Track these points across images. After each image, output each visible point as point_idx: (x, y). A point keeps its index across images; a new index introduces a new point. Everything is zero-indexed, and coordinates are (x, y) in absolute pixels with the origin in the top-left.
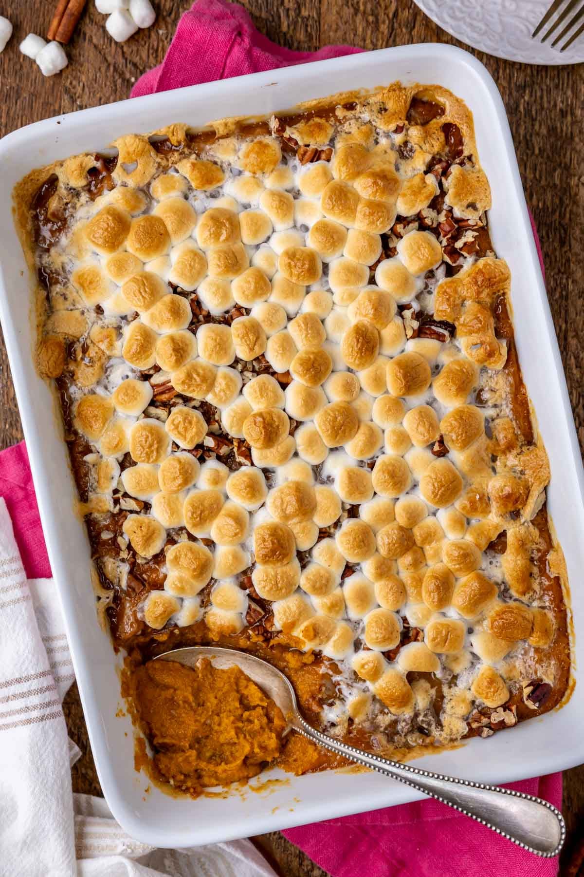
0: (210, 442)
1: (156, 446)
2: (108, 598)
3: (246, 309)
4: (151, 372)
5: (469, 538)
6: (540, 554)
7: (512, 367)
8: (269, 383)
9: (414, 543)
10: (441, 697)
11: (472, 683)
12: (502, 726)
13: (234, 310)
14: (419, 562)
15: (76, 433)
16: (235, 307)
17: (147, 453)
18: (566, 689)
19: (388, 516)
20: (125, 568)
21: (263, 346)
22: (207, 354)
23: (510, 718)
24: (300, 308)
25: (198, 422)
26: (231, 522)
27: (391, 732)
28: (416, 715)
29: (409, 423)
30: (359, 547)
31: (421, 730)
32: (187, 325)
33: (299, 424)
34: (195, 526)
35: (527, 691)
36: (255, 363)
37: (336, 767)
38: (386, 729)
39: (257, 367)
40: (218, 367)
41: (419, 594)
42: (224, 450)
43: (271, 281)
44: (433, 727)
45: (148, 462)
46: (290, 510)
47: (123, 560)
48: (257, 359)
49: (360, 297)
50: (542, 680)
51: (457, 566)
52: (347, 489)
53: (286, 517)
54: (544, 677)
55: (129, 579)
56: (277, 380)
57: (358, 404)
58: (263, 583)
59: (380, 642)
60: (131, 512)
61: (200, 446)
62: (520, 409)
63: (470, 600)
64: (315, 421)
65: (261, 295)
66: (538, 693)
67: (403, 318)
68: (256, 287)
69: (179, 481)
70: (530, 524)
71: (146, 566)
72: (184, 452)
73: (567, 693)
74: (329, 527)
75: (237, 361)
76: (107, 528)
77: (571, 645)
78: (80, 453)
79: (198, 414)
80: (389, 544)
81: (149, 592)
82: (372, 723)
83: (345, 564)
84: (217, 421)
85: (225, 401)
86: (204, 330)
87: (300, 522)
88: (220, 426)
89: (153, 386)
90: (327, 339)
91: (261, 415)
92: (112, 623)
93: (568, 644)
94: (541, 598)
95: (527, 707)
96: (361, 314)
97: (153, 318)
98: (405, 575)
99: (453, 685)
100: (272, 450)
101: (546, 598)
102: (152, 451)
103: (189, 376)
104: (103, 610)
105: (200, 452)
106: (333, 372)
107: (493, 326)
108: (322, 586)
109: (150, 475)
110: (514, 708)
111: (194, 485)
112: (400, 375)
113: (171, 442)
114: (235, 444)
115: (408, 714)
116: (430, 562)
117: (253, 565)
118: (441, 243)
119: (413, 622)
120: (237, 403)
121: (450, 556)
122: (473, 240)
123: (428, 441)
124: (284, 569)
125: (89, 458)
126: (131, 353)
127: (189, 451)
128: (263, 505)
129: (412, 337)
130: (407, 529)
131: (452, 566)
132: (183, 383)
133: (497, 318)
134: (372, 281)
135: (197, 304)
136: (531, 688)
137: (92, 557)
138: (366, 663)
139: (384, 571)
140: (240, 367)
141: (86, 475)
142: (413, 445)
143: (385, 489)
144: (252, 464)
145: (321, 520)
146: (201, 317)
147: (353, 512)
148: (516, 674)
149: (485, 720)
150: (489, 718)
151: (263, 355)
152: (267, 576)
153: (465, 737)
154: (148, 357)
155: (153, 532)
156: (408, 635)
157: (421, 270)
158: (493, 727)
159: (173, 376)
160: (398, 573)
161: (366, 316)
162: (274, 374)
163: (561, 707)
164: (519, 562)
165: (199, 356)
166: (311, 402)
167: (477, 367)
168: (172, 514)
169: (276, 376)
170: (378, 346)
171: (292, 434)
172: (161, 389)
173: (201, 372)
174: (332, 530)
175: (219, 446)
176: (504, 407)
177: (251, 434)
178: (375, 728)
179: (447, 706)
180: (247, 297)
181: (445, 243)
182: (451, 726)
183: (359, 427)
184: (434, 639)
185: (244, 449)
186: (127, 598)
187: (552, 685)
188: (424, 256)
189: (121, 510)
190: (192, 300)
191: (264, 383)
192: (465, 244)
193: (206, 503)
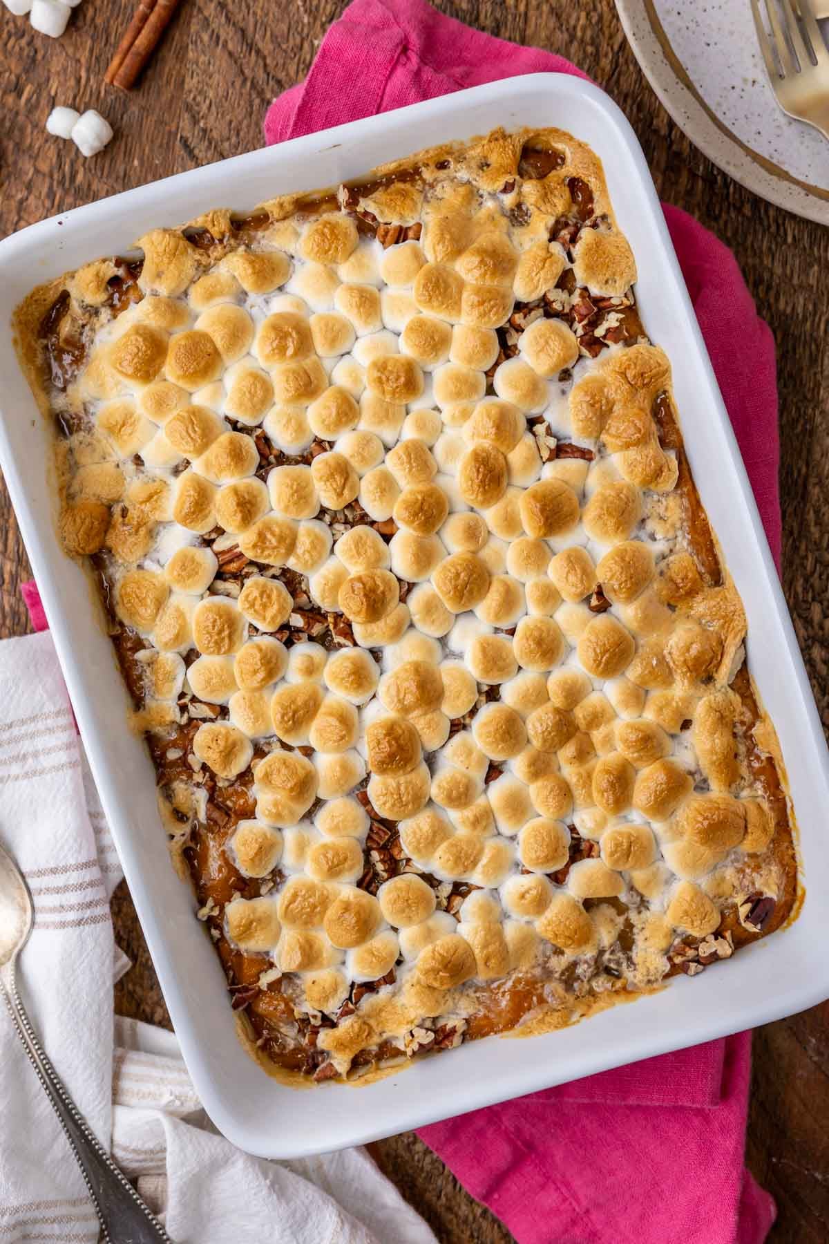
0: (298, 621)
1: (226, 632)
2: (183, 835)
3: (329, 442)
4: (213, 536)
5: (649, 716)
6: (745, 728)
7: (686, 486)
8: (367, 536)
9: (577, 728)
10: (629, 925)
11: (668, 906)
12: (715, 958)
13: (313, 445)
14: (584, 754)
15: (121, 624)
16: (315, 441)
17: (216, 643)
18: (793, 901)
19: (539, 695)
20: (202, 795)
21: (355, 488)
22: (282, 505)
23: (724, 948)
24: (400, 436)
25: (279, 595)
26: (334, 722)
27: (569, 977)
28: (601, 952)
29: (555, 572)
30: (503, 740)
31: (608, 971)
32: (253, 470)
33: (411, 586)
34: (288, 731)
35: (744, 910)
36: (347, 512)
37: (502, 1031)
38: (563, 974)
39: (350, 518)
40: (299, 521)
41: (590, 795)
42: (317, 629)
43: (358, 402)
44: (624, 965)
45: (218, 653)
46: (410, 699)
47: (198, 785)
48: (349, 506)
49: (475, 413)
50: (761, 894)
51: (636, 755)
52: (481, 667)
53: (406, 710)
54: (765, 890)
55: (208, 810)
56: (378, 531)
57: (485, 554)
58: (382, 799)
59: (542, 863)
60: (204, 720)
61: (285, 627)
62: (700, 539)
63: (656, 798)
64: (432, 580)
65: (347, 423)
66: (757, 910)
67: (534, 434)
68: (338, 414)
69: (261, 675)
70: (729, 689)
71: (231, 790)
72: (265, 636)
73: (796, 906)
74: (464, 717)
75: (323, 511)
76: (174, 744)
77: (795, 842)
78: (130, 649)
79: (279, 584)
80: (543, 732)
81: (236, 823)
82: (544, 968)
83: (488, 763)
84: (305, 592)
85: (312, 565)
86: (277, 475)
87: (425, 714)
88: (309, 598)
89: (217, 554)
90: (439, 471)
91: (360, 579)
92: (192, 866)
93: (791, 842)
94: (751, 786)
95: (746, 930)
96: (479, 436)
97: (208, 465)
98: (569, 772)
99: (642, 909)
100: (378, 623)
101: (759, 785)
102: (223, 639)
103: (261, 536)
104: (180, 851)
105: (286, 634)
106: (449, 514)
107: (657, 434)
108: (461, 796)
109: (222, 670)
110: (728, 934)
111: (283, 678)
112: (537, 510)
113: (247, 625)
114: (330, 620)
115: (589, 953)
116: (600, 752)
117: (369, 775)
118: (575, 332)
119: (584, 832)
120: (329, 567)
121: (625, 741)
122: (617, 324)
123: (582, 594)
124: (409, 777)
125: (141, 655)
126: (183, 513)
127: (272, 634)
128: (374, 696)
129: (550, 459)
130: (566, 711)
131: (630, 755)
132: (255, 546)
133: (660, 422)
134: (490, 391)
135: (264, 442)
136: (748, 906)
137: (158, 783)
138: (527, 892)
139: (540, 768)
140: (327, 518)
141: (140, 678)
142: (563, 600)
143: (532, 661)
144: (355, 644)
145: (451, 709)
146: (272, 458)
147: (492, 694)
148: (726, 888)
149: (691, 953)
150: (697, 949)
151: (356, 501)
152: (387, 789)
153: (667, 976)
154: (206, 516)
155: (234, 745)
156: (579, 850)
157: (552, 370)
158: (702, 961)
159: (241, 539)
160: (559, 769)
161: (485, 437)
162: (372, 523)
163: (789, 924)
164: (717, 741)
165: (272, 510)
166: (425, 557)
167: (638, 489)
168: (256, 719)
169: (375, 526)
170: (506, 474)
171: (403, 600)
172: (227, 557)
173: (277, 530)
174: (467, 721)
175: (309, 625)
176: (680, 539)
177: (350, 606)
178: (548, 973)
179: (639, 938)
180: (328, 428)
181: (580, 332)
182: (648, 964)
183: (490, 584)
184: (612, 854)
185: (342, 625)
186: (210, 835)
187: (775, 898)
188: (554, 352)
189: (191, 720)
190: (257, 437)
191: (361, 538)
192: (608, 330)
193: (300, 702)
